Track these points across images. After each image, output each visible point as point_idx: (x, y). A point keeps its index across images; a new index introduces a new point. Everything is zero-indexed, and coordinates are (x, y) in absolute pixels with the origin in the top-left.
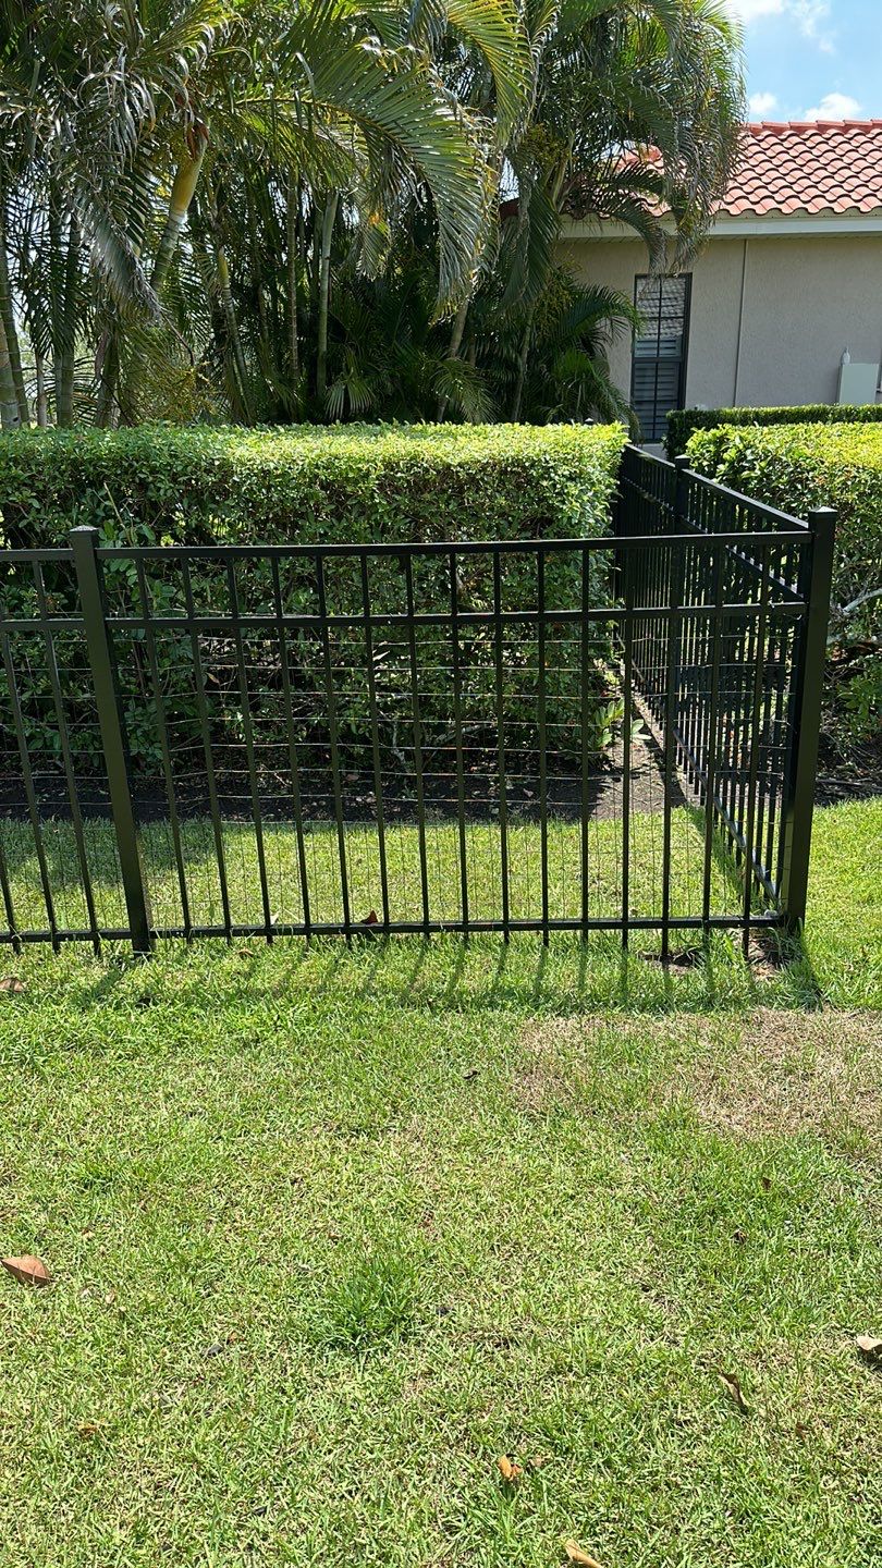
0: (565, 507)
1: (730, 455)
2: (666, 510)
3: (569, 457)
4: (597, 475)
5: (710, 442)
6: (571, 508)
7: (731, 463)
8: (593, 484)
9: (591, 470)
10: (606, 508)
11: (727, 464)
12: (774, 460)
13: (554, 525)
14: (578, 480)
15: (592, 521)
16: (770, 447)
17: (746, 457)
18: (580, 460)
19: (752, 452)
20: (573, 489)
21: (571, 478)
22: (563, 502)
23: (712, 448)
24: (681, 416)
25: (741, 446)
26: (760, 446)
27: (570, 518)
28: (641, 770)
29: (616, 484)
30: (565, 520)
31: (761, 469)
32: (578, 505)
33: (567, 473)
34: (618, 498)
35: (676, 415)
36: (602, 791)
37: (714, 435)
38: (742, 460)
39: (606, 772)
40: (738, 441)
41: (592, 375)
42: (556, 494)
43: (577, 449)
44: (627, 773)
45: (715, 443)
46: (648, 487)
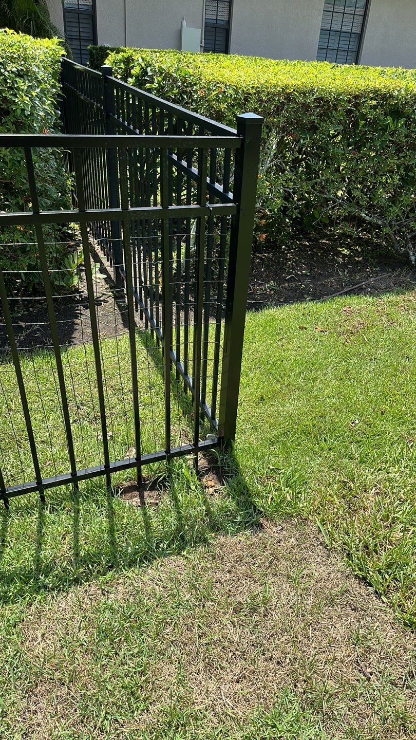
0: (17, 101)
1: (136, 71)
2: (98, 109)
3: (15, 56)
4: (41, 75)
5: (120, 61)
6: (22, 101)
7: (137, 77)
8: (40, 82)
9: (35, 69)
10: (52, 103)
11: (134, 78)
12: (167, 76)
13: (11, 115)
14: (25, 76)
15: (42, 114)
16: (164, 66)
17: (147, 73)
18: (25, 59)
19: (151, 70)
20: (22, 84)
21: (20, 74)
22: (15, 96)
23: (122, 66)
24: (96, 49)
25: (143, 65)
26: (157, 65)
27: (23, 110)
28: (102, 298)
29: (60, 87)
30: (19, 112)
31: (159, 83)
32: (28, 99)
33: (14, 69)
34: (62, 97)
35: (93, 48)
36: (77, 317)
37: (123, 56)
38: (143, 76)
39: (78, 302)
40: (140, 60)
41: (39, 16)
42: (8, 88)
43: (21, 50)
44: (92, 302)
45: (124, 62)
46: (83, 91)
